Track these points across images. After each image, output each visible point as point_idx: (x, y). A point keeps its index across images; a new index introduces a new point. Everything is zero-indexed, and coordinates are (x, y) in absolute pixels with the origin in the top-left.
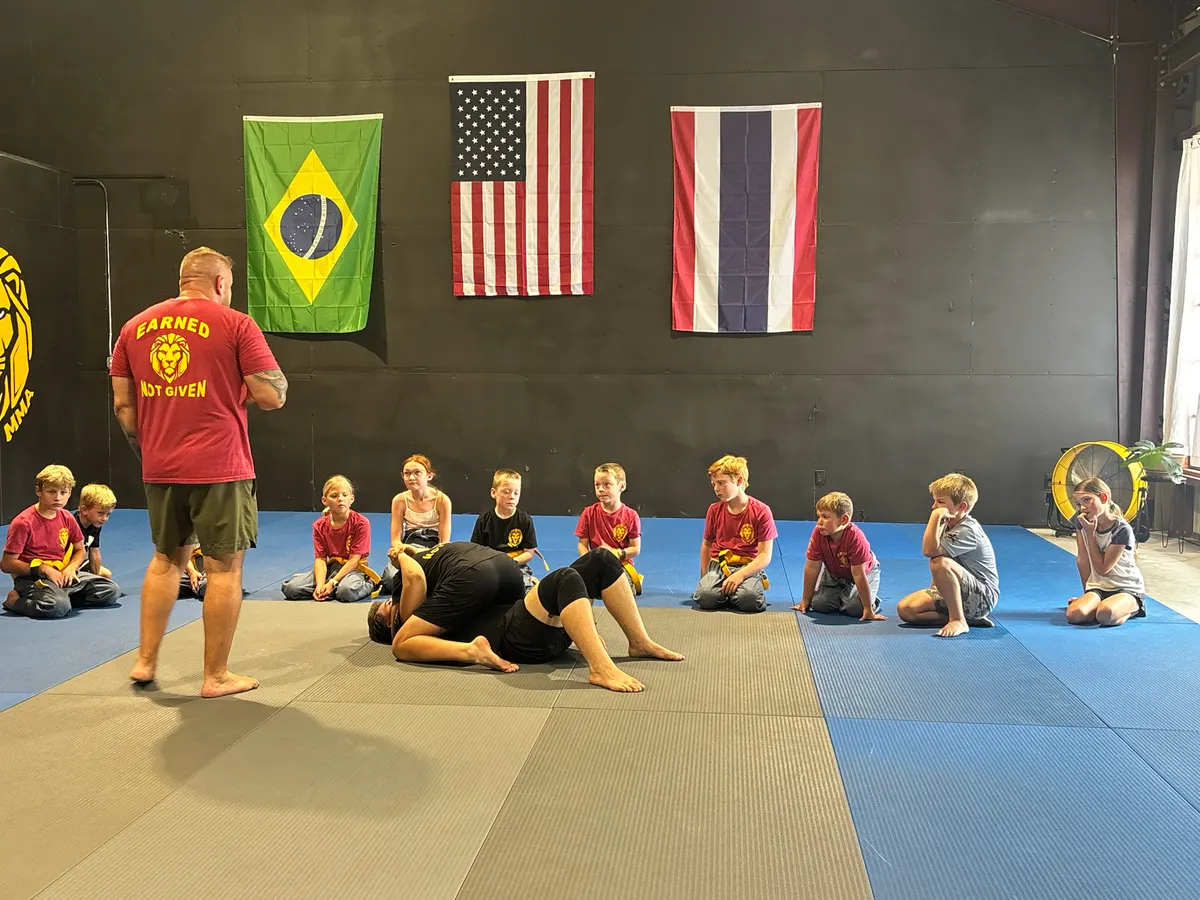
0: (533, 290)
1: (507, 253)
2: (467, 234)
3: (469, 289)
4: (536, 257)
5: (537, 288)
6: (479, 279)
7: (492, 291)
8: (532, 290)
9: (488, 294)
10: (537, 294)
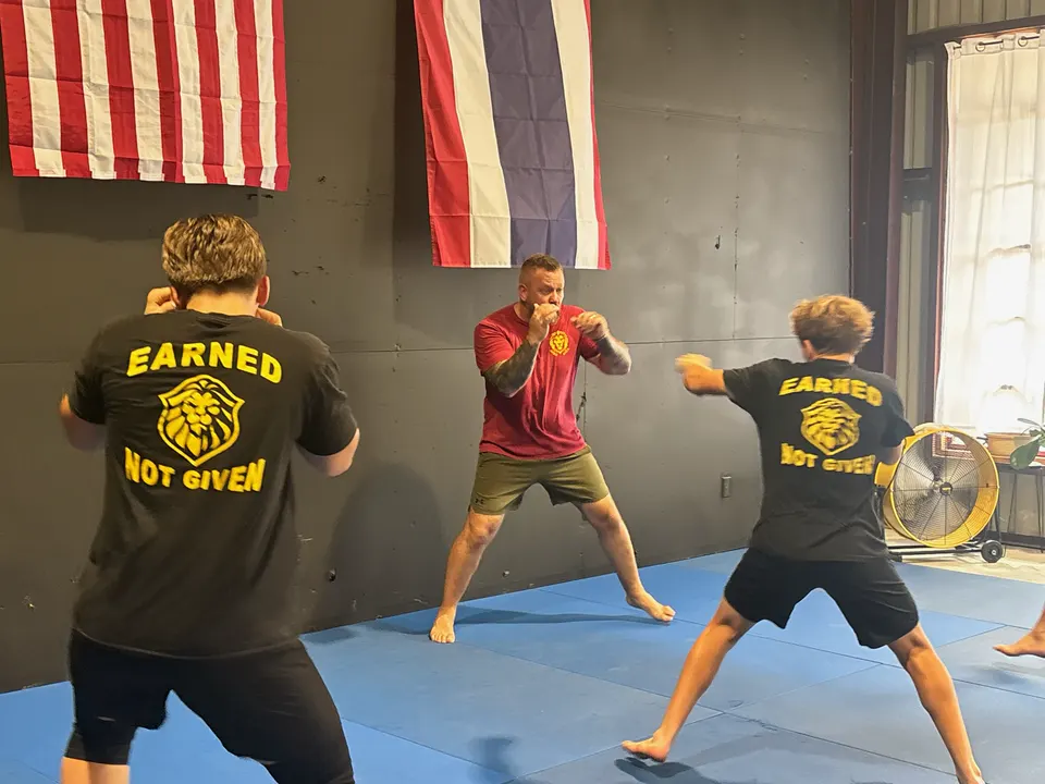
0: (194, 174)
1: (137, 82)
2: (42, 34)
3: (49, 161)
4: (198, 99)
5: (200, 168)
6: (74, 142)
7: (104, 169)
8: (192, 173)
9: (97, 174)
10: (203, 180)
